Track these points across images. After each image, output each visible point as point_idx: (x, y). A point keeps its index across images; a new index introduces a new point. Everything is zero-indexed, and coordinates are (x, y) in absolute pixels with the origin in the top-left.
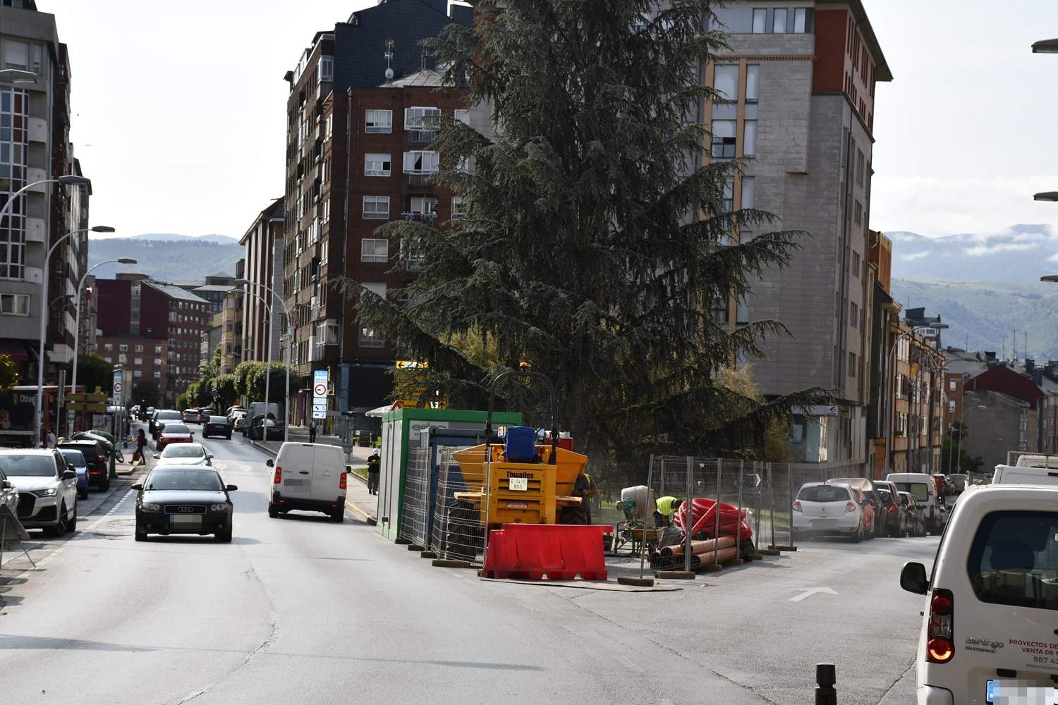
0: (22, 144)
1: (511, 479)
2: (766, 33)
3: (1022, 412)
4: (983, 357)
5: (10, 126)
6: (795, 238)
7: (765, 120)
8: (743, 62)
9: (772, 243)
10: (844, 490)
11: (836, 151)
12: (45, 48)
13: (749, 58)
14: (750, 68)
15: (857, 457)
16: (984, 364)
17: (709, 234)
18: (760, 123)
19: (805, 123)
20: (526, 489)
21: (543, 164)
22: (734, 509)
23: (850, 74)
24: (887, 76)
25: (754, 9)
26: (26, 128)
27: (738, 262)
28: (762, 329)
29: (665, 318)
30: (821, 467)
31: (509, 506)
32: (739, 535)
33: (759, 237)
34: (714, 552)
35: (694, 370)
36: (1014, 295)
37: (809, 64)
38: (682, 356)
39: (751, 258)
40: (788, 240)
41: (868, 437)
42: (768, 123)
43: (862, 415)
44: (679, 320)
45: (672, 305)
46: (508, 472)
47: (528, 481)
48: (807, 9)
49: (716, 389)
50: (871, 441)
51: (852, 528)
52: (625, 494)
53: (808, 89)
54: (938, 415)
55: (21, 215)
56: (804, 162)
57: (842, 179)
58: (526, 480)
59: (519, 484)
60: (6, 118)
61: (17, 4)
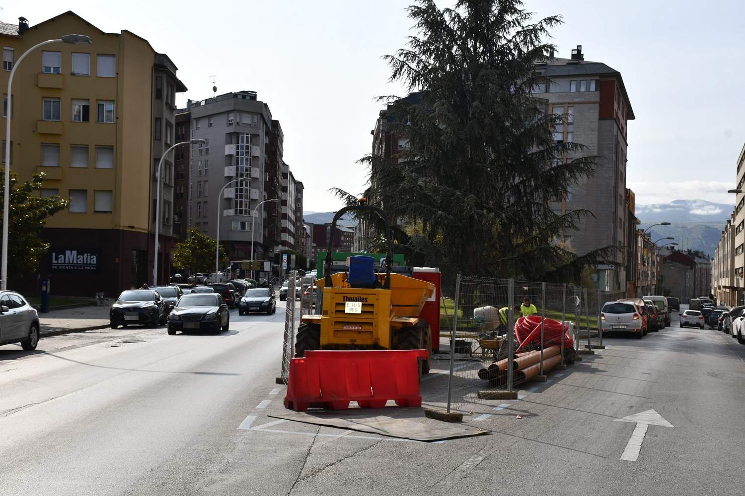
0: (249, 157)
1: (347, 303)
2: (577, 92)
3: (687, 270)
4: (670, 248)
5: (244, 149)
6: (596, 161)
7: (577, 132)
8: (566, 106)
9: (583, 163)
10: (631, 306)
11: (611, 146)
12: (259, 116)
13: (569, 103)
14: (569, 108)
15: (622, 289)
16: (670, 251)
17: (546, 158)
18: (575, 133)
19: (596, 133)
20: (360, 312)
21: (445, 116)
22: (559, 324)
23: (617, 110)
24: (633, 118)
25: (571, 81)
26: (251, 150)
27: (564, 174)
28: (578, 214)
29: (521, 208)
30: (606, 294)
31: (344, 327)
32: (563, 344)
33: (575, 160)
34: (539, 364)
35: (539, 237)
36: (676, 227)
37: (598, 105)
38: (531, 230)
39: (571, 172)
40: (593, 161)
41: (627, 280)
42: (578, 133)
43: (624, 270)
44: (530, 209)
45: (525, 200)
46: (344, 297)
47: (363, 305)
48: (596, 80)
49: (551, 247)
50: (628, 282)
51: (637, 330)
52: (476, 312)
53: (597, 117)
54: (654, 271)
55: (248, 188)
56: (596, 151)
57: (614, 159)
58: (360, 303)
59: (353, 308)
60: (242, 146)
61: (248, 98)
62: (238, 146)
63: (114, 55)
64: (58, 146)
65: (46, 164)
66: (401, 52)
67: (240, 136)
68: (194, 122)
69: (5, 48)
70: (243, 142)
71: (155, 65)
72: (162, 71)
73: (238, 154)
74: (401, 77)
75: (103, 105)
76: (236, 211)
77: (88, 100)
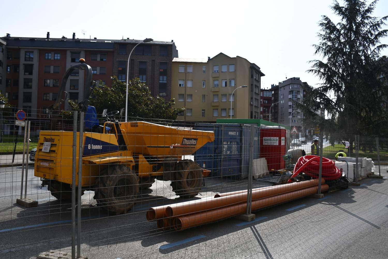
0: (296, 98)
26: (297, 96)
46: (44, 138)
55: (296, 108)
60: (294, 95)
61: (296, 79)
62: (293, 95)
63: (234, 64)
64: (218, 95)
65: (215, 101)
66: (320, 43)
67: (293, 92)
68: (280, 89)
69: (203, 66)
70: (294, 94)
71: (250, 67)
72: (253, 69)
73: (293, 98)
74: (319, 53)
75: (231, 81)
76: (293, 116)
77: (226, 80)
